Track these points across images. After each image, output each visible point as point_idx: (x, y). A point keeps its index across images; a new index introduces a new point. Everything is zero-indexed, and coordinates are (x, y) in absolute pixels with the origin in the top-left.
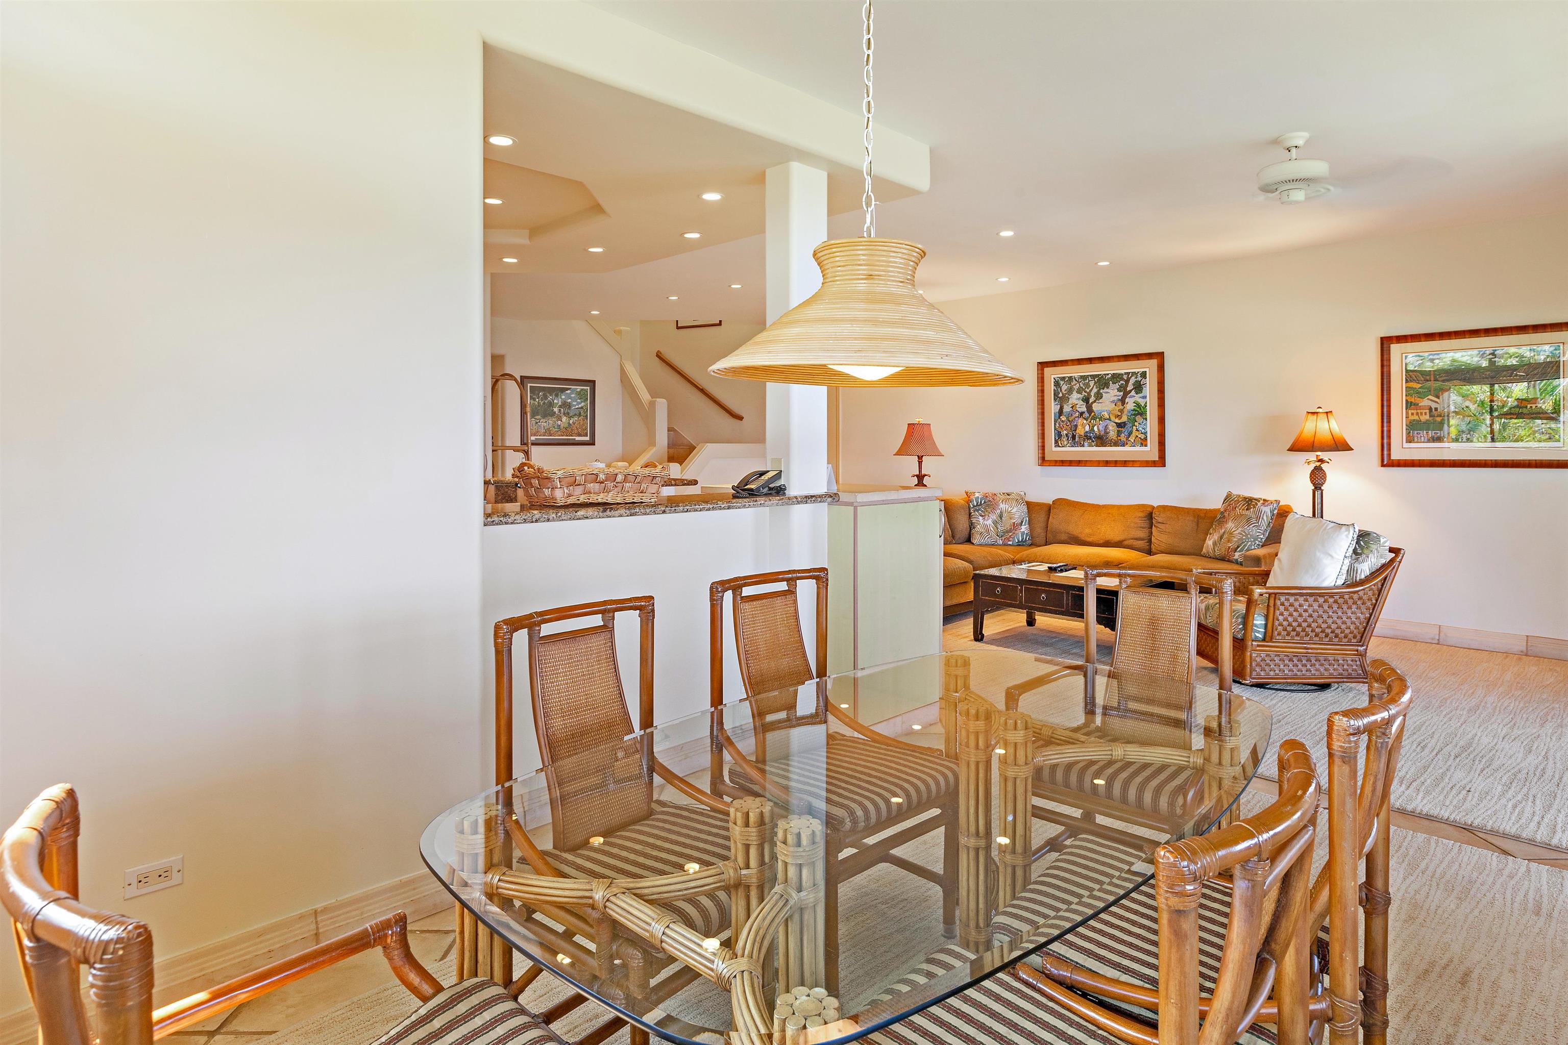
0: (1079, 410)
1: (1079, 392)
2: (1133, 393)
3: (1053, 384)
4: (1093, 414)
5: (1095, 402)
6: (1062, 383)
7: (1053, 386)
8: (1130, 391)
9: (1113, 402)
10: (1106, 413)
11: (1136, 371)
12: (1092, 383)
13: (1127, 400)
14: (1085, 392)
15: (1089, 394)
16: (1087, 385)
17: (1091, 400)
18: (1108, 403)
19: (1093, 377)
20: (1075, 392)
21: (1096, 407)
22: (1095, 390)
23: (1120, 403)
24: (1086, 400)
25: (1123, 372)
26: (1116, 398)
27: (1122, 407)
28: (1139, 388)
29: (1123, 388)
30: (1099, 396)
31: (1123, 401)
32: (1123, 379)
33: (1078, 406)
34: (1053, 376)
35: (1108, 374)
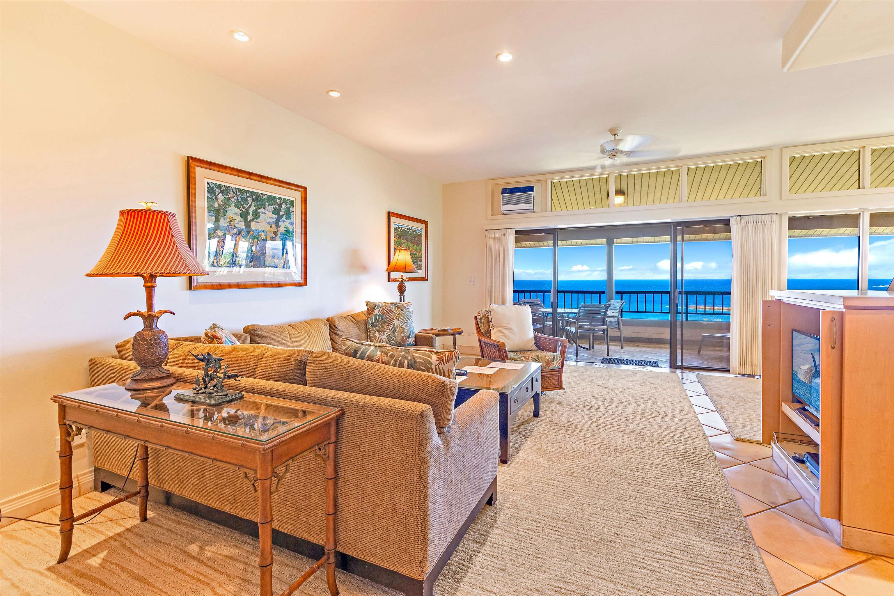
0: (237, 226)
1: (237, 206)
2: (284, 218)
3: (206, 190)
4: (251, 233)
5: (253, 220)
6: (217, 191)
7: (206, 192)
8: (282, 216)
9: (269, 223)
10: (263, 234)
11: (287, 198)
12: (250, 200)
13: (280, 224)
14: (244, 208)
15: (247, 210)
16: (246, 200)
17: (250, 218)
18: (264, 224)
19: (252, 193)
20: (232, 206)
21: (254, 226)
22: (253, 208)
23: (274, 226)
24: (244, 215)
25: (277, 196)
26: (271, 220)
27: (276, 230)
28: (288, 214)
29: (276, 211)
30: (256, 215)
31: (277, 223)
32: (277, 204)
33: (236, 222)
34: (206, 180)
35: (265, 195)
